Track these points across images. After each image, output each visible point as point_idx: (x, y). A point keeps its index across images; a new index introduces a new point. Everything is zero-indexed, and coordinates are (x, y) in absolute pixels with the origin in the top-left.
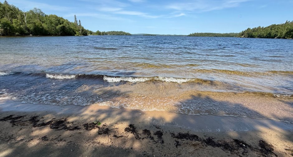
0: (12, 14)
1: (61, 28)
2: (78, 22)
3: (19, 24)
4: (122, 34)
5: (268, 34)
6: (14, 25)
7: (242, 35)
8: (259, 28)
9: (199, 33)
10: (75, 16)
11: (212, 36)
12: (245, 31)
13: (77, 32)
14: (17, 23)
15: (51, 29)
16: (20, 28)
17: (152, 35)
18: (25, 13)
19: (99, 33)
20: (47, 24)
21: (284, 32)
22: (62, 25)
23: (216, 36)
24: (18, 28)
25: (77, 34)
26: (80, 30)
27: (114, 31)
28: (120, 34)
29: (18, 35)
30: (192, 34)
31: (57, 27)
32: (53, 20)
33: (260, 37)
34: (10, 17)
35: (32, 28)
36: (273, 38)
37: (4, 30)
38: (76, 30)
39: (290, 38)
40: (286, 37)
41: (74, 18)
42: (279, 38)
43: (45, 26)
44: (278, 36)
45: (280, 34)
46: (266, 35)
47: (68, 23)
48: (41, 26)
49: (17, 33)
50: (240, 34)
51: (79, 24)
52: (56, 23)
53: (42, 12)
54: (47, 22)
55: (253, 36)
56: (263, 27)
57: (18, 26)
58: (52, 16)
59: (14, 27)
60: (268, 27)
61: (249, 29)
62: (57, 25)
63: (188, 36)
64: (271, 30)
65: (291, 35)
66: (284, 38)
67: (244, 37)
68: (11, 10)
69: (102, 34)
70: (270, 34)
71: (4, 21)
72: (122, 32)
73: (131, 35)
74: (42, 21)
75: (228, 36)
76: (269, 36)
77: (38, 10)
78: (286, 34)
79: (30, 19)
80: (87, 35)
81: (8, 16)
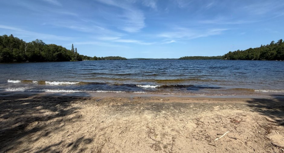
0: (15, 44)
1: (58, 54)
2: (75, 50)
3: (18, 52)
4: (118, 58)
5: (246, 56)
6: (14, 53)
7: (226, 58)
8: (238, 51)
9: (188, 56)
10: (73, 44)
11: (200, 59)
12: (227, 54)
13: (72, 58)
14: (17, 52)
15: (48, 56)
16: (19, 56)
17: (146, 59)
18: (27, 44)
19: (96, 59)
20: (45, 52)
21: (259, 54)
22: (59, 52)
23: (204, 59)
24: (17, 55)
25: (72, 60)
26: (75, 57)
27: (111, 57)
28: (117, 59)
29: (15, 62)
30: (182, 57)
31: (54, 54)
32: (51, 48)
33: (240, 59)
34: (12, 47)
35: (30, 56)
36: (250, 59)
37: (3, 58)
38: (72, 57)
39: (264, 60)
40: (261, 59)
41: (72, 46)
42: (255, 59)
43: (43, 53)
44: (254, 58)
45: (256, 56)
46: (245, 57)
47: (65, 50)
48: (39, 53)
49: (14, 60)
50: (223, 56)
51: (75, 51)
52: (54, 51)
53: (43, 42)
54: (45, 50)
55: (234, 58)
56: (242, 50)
57: (17, 54)
58: (51, 45)
59: (13, 55)
60: (247, 50)
61: (230, 52)
62: (54, 53)
63: (179, 59)
64: (249, 53)
65: (264, 57)
66: (259, 59)
67: (227, 59)
68: (15, 42)
69: (99, 59)
70: (248, 56)
71: (5, 51)
72: (118, 57)
73: (127, 59)
74: (41, 50)
75: (215, 59)
76: (248, 58)
77: (39, 41)
78: (260, 56)
79: (30, 48)
80: (82, 60)
81: (11, 46)
